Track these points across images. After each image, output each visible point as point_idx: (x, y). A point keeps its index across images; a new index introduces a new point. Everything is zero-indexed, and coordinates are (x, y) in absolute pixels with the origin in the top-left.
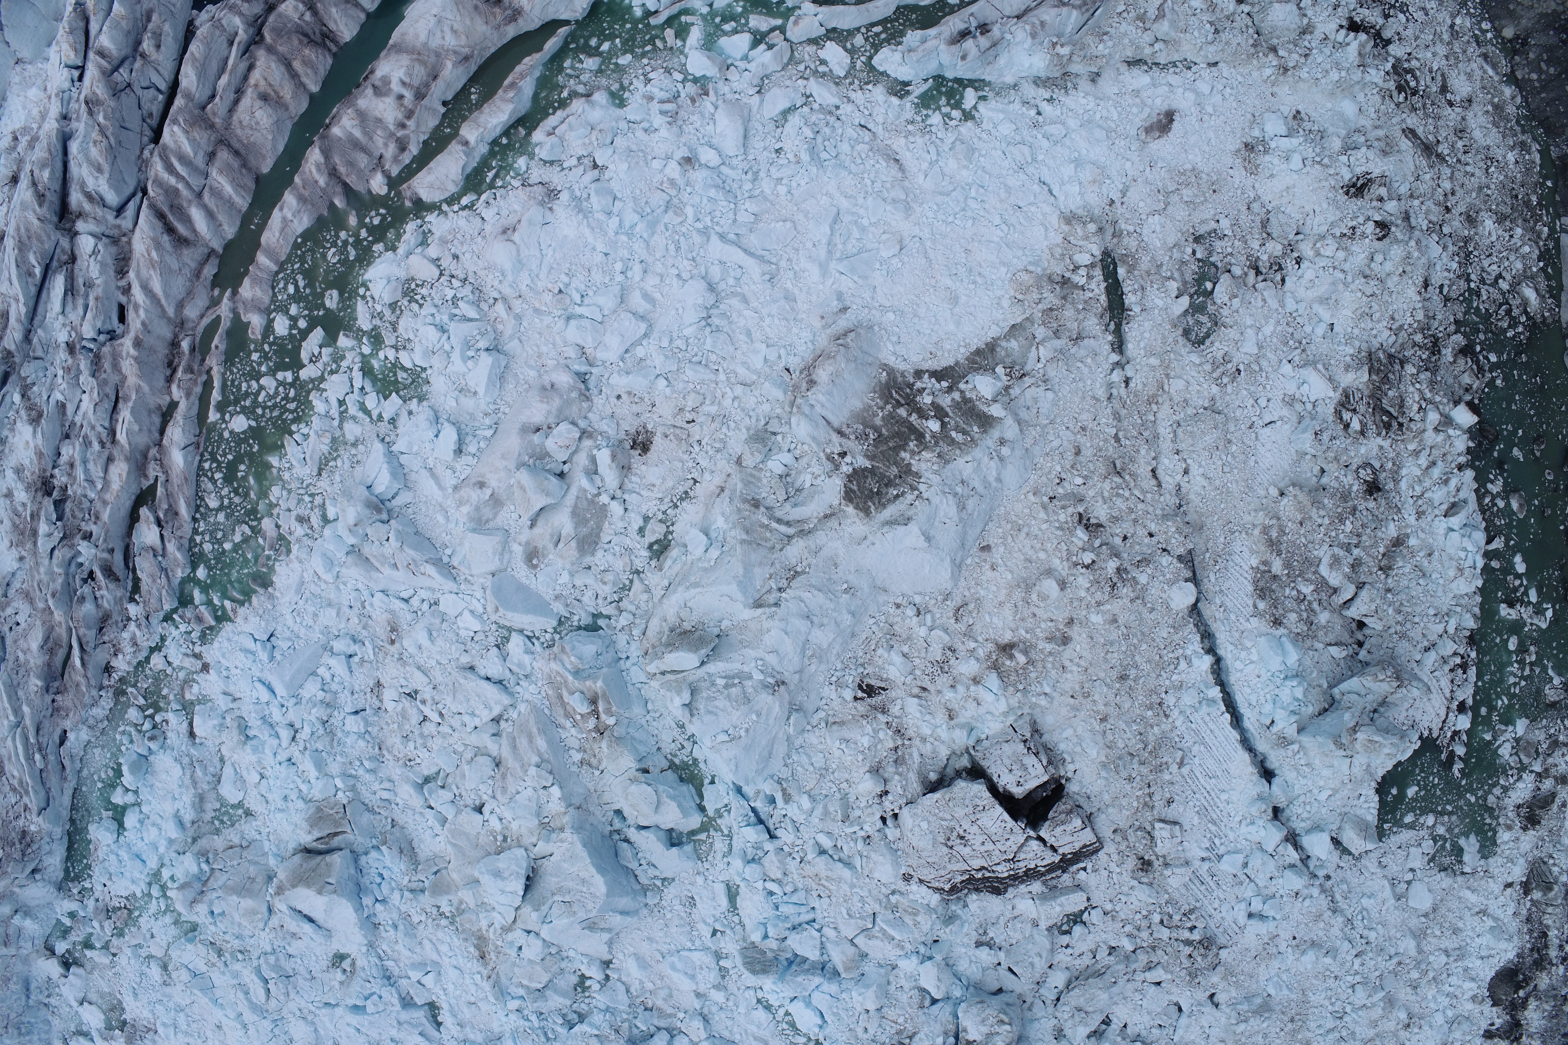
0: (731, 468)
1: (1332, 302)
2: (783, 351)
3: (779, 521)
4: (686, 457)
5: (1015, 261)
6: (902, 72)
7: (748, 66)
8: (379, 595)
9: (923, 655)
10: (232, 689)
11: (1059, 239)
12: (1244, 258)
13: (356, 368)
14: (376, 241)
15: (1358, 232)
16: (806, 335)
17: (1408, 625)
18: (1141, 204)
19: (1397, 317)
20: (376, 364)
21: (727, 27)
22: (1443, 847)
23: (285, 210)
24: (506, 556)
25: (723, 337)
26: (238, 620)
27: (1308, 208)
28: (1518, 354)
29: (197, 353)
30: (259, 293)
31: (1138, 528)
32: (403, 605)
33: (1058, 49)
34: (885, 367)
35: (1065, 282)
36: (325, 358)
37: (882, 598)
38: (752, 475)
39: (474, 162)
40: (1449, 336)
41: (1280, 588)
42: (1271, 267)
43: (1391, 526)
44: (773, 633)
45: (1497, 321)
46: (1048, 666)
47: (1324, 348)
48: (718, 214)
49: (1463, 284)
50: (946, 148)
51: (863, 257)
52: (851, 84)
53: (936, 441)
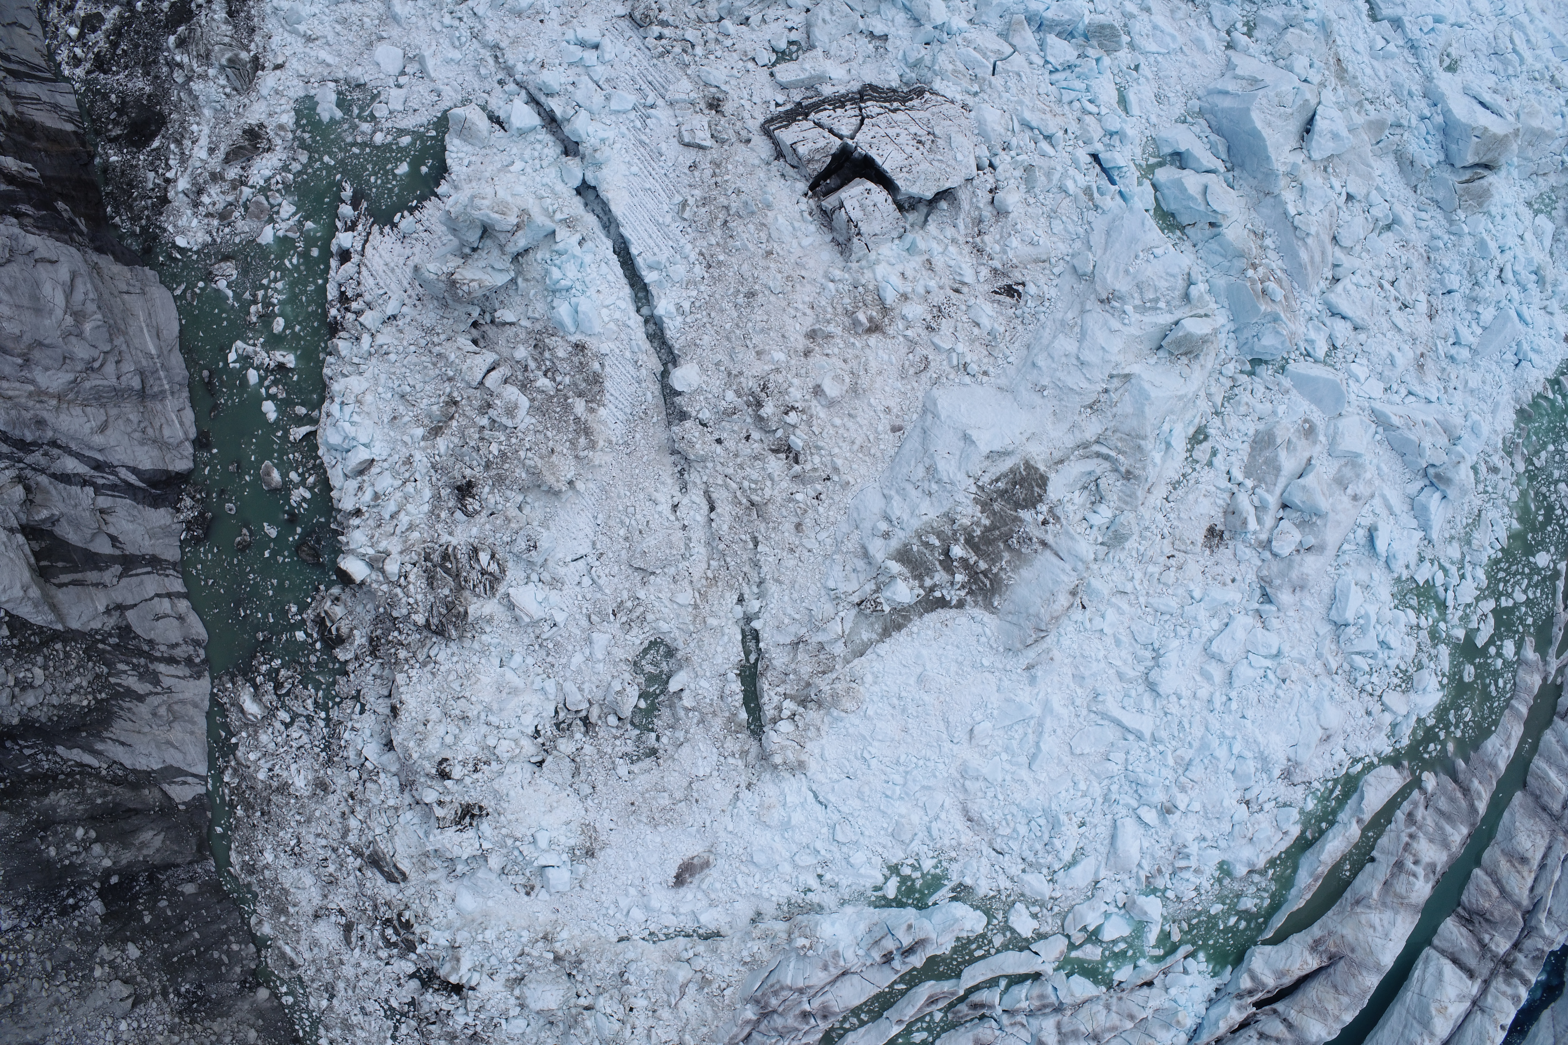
0: (1140, 510)
1: (506, 690)
2: (1088, 625)
3: (1107, 458)
4: (1176, 523)
5: (857, 722)
6: (961, 910)
7: (1106, 907)
8: (1434, 399)
9: (959, 325)
10: (1547, 318)
11: (809, 746)
12: (601, 734)
13: (1450, 610)
15: (470, 767)
16: (1066, 642)
17: (423, 342)
18: (718, 786)
19: (429, 675)
20: (1435, 613)
21: (1122, 946)
22: (362, 109)
23: (1505, 754)
24: (1331, 431)
25: (1142, 639)
26: (1543, 382)
27: (530, 790)
30: (1526, 679)
31: (733, 448)
32: (1413, 389)
33: (806, 944)
34: (993, 611)
36: (1475, 618)
37: (1003, 382)
38: (1126, 503)
39: (1352, 802)
40: (357, 658)
41: (575, 384)
42: (570, 725)
43: (443, 449)
44: (1115, 350)
45: (292, 677)
46: (830, 309)
47: (514, 639)
48: (1143, 760)
49: (335, 714)
50: (920, 835)
51: (1008, 722)
52: (1009, 896)
53: (955, 535)
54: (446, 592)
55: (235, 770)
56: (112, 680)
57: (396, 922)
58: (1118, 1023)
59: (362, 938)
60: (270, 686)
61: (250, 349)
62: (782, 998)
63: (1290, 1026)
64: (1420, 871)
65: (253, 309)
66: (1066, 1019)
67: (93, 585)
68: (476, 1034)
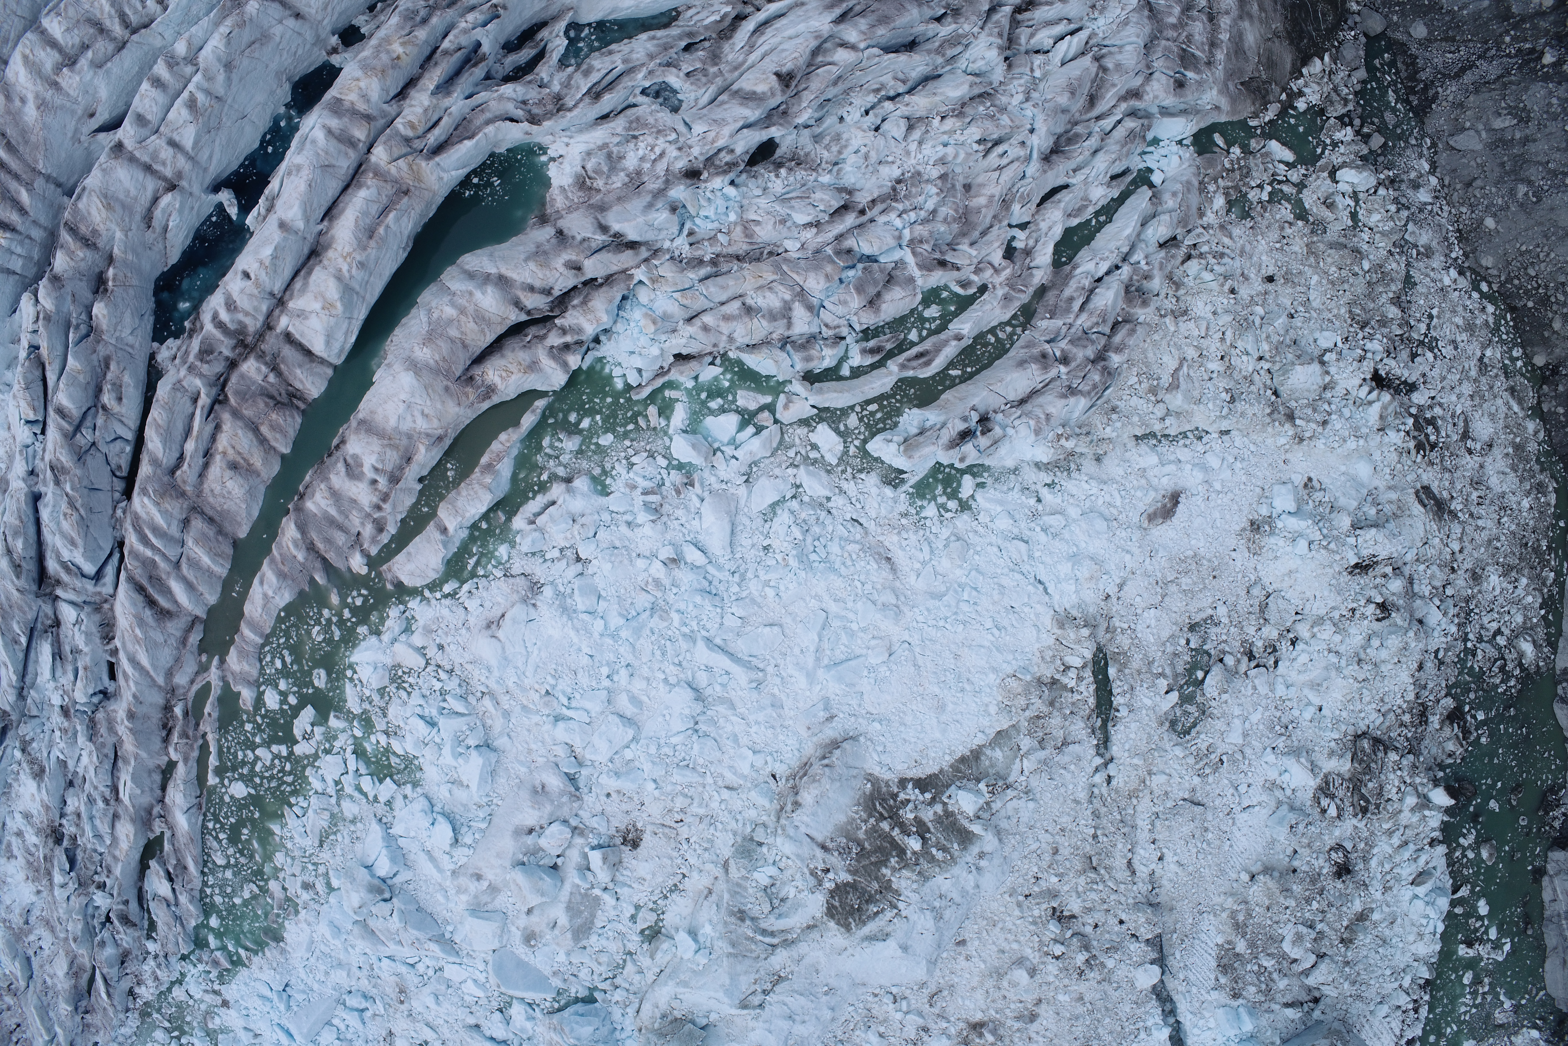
0: (719, 872)
1: (1323, 687)
2: (769, 759)
3: (764, 932)
4: (675, 854)
5: (1005, 665)
6: (897, 461)
7: (736, 454)
8: (386, 961)
9: (897, 1035)
10: (252, 1026)
11: (1051, 641)
12: (1238, 644)
13: (349, 749)
14: (360, 623)
15: (1358, 614)
16: (792, 742)
18: (1138, 599)
19: (1387, 700)
21: (714, 404)
23: (266, 587)
24: (505, 937)
25: (710, 743)
26: (253, 967)
27: (1309, 594)
28: (1507, 708)
29: (191, 718)
30: (247, 668)
31: (1110, 917)
32: (410, 970)
33: (1063, 441)
34: (871, 778)
35: (1054, 682)
36: (318, 738)
37: (861, 991)
38: (738, 885)
39: (454, 550)
40: (1438, 701)
41: (1242, 964)
42: (1265, 651)
43: (1357, 902)
44: (756, 1032)
47: (1310, 734)
48: (705, 618)
49: (1460, 646)
50: (940, 544)
51: (853, 663)
52: (843, 473)
53: (917, 859)
55: (1544, 584)
57: (1427, 448)
58: (722, 324)
59: (1454, 426)
60: (1510, 667)
62: (1088, 381)
63: (517, 304)
64: (369, 475)
66: (780, 331)
68: (1362, 328)
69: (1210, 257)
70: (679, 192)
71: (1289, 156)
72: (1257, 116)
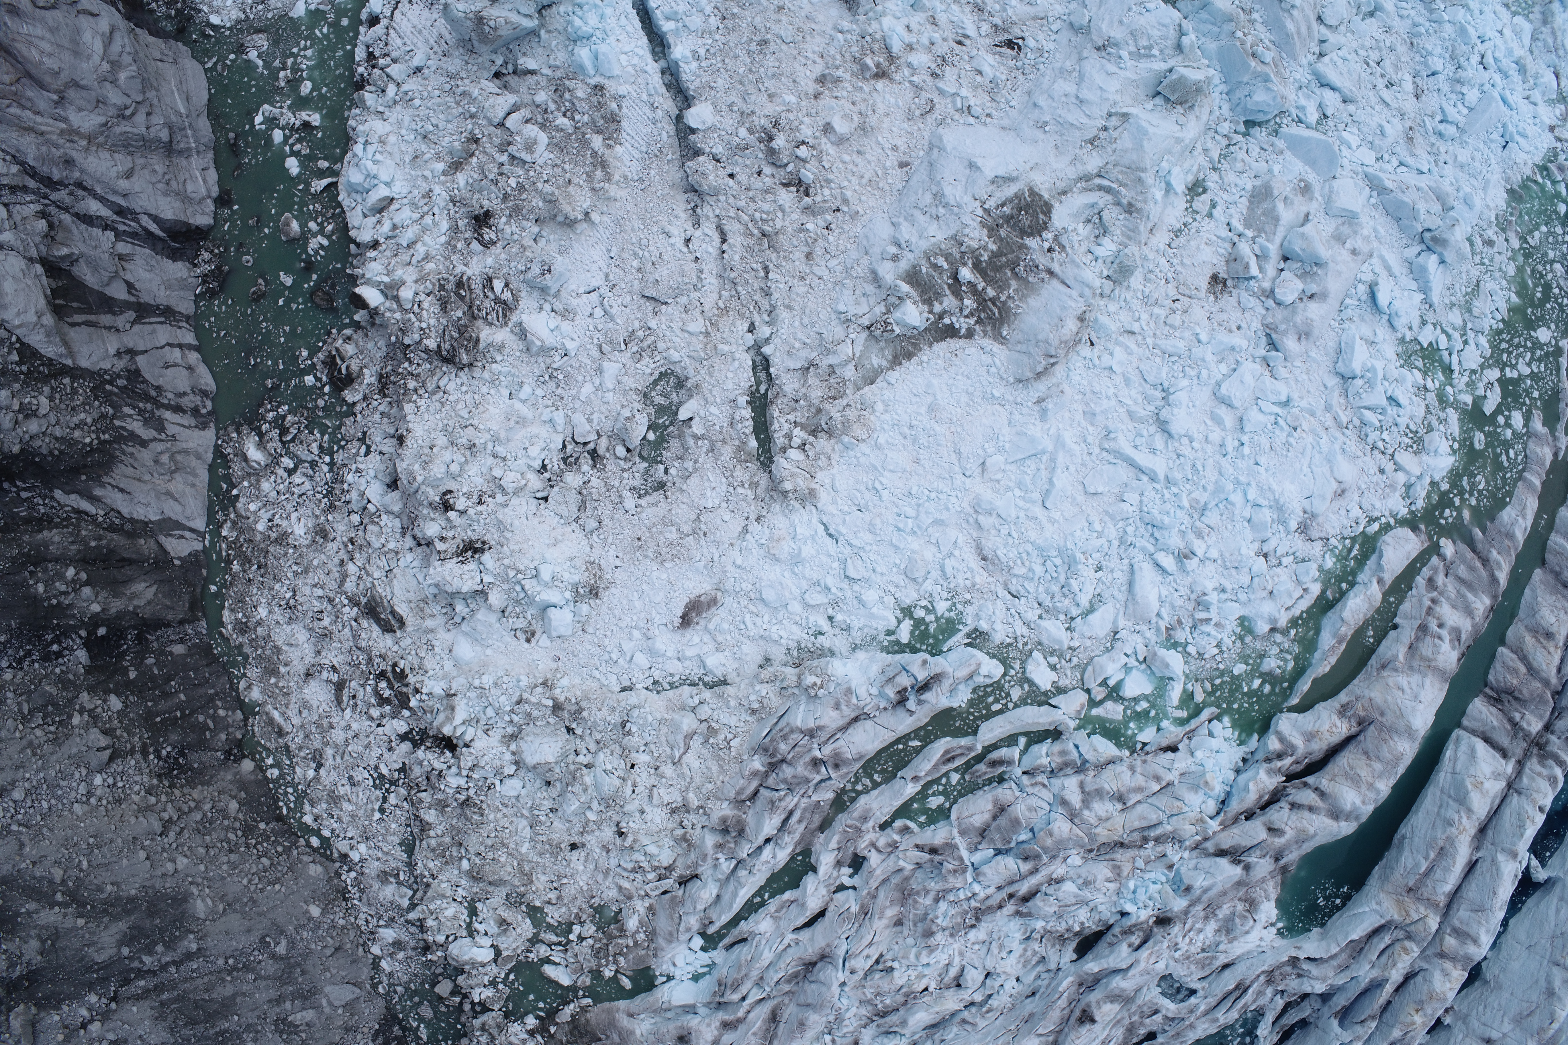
1: (514, 418)
2: (1097, 362)
3: (1109, 191)
4: (1179, 268)
5: (868, 451)
6: (976, 656)
7: (1126, 659)
8: (1426, 170)
9: (963, 72)
10: (1531, 107)
11: (819, 475)
12: (609, 467)
13: (1456, 375)
15: (475, 499)
16: (1075, 377)
17: (447, 86)
18: (727, 518)
19: (437, 405)
20: (1441, 376)
21: (1144, 705)
23: (1522, 526)
24: (1326, 190)
25: (1151, 379)
26: (1531, 164)
27: (535, 521)
28: (275, 387)
30: (1537, 450)
32: (1404, 160)
33: (817, 680)
34: (1003, 341)
36: (1481, 385)
37: (1006, 122)
38: (1130, 237)
39: (1371, 563)
40: (365, 398)
41: (594, 122)
42: (577, 459)
43: (462, 183)
44: (1113, 90)
45: (299, 422)
46: (838, 57)
47: (525, 370)
48: (1158, 502)
49: (339, 457)
50: (934, 573)
51: (1020, 456)
52: (1026, 644)
53: (962, 258)
54: (460, 314)
55: (234, 523)
56: (117, 423)
57: (390, 675)
58: (1144, 784)
59: (354, 697)
60: (275, 433)
61: (277, 111)
62: (792, 742)
63: (1322, 794)
64: (1444, 633)
65: (282, 74)
66: (1089, 779)
67: (106, 328)
68: (468, 798)
69: (648, 868)
70: (1178, 904)
71: (549, 971)
72: (582, 1008)
